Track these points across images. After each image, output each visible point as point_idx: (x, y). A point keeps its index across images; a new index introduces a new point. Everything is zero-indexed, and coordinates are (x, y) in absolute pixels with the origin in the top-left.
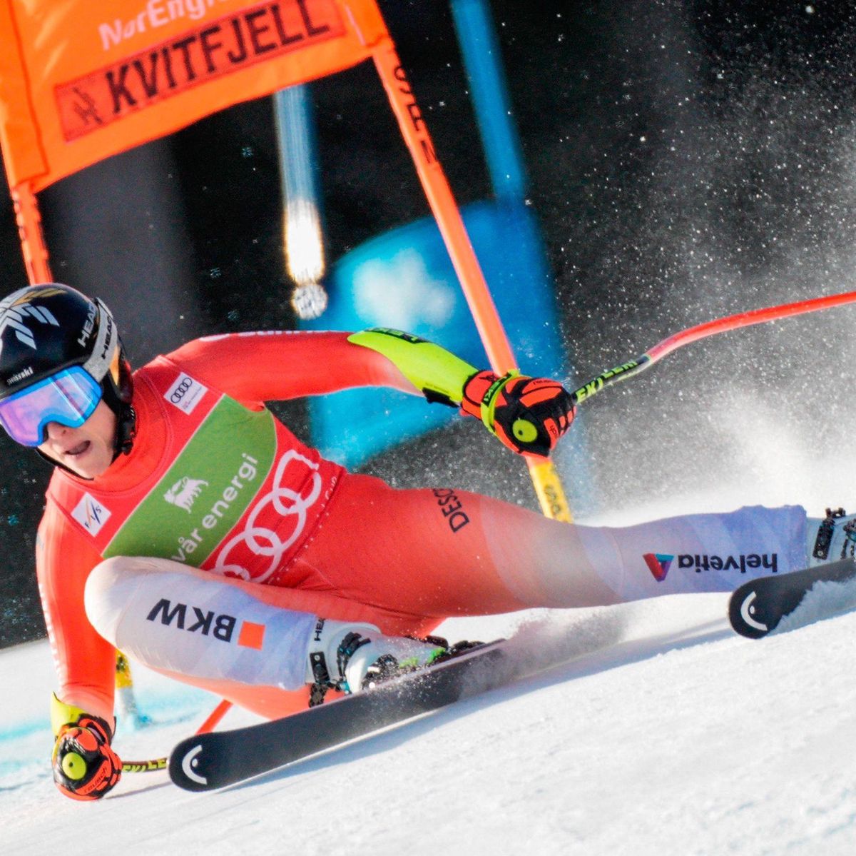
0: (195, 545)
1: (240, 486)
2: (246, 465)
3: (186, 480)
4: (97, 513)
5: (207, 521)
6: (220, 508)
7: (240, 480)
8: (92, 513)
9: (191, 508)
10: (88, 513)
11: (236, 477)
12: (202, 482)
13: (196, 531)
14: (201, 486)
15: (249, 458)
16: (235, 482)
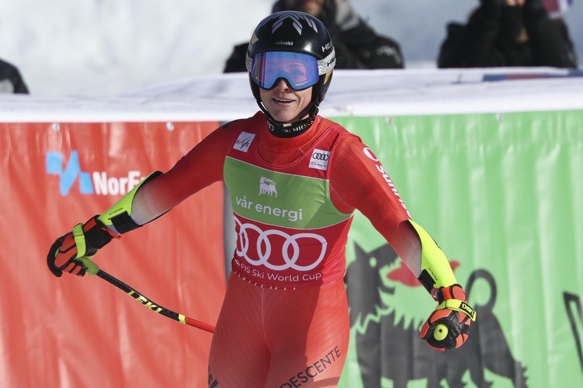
0: (246, 206)
1: (283, 216)
2: (296, 213)
3: (274, 184)
4: (246, 145)
5: (258, 206)
6: (267, 210)
7: (286, 214)
8: (245, 142)
9: (261, 194)
10: (244, 140)
11: (287, 211)
12: (276, 193)
13: (252, 203)
14: (274, 193)
15: (301, 213)
16: (284, 211)
